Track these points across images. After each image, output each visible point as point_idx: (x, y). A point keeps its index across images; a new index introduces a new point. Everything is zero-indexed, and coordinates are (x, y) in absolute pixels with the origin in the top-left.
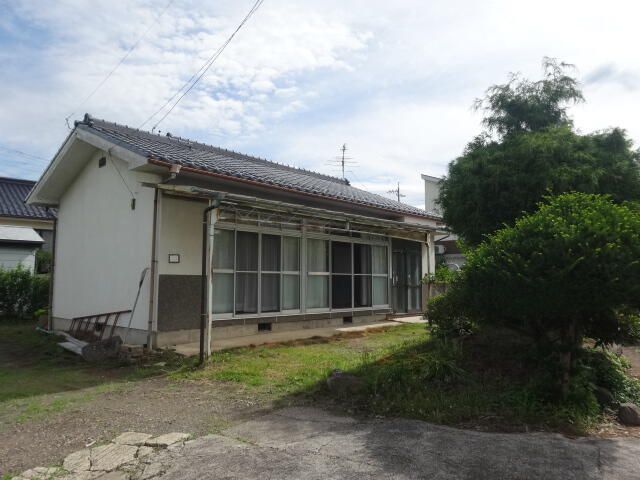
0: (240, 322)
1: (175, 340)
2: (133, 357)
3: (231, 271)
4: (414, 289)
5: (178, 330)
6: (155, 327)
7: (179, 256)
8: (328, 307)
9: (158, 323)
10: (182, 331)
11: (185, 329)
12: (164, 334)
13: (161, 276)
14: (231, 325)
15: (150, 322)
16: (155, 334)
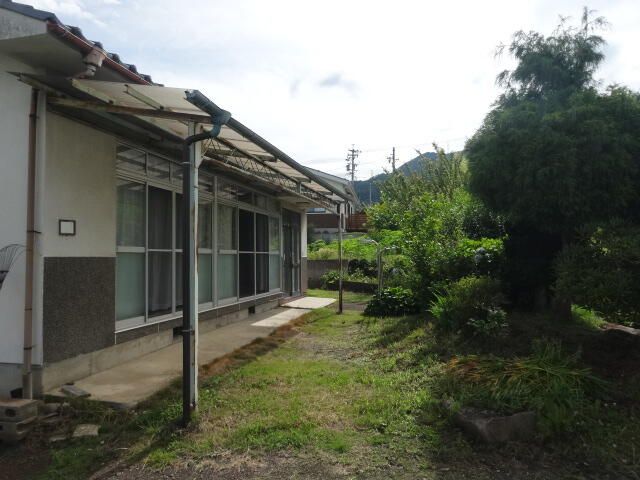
0: (152, 329)
1: (70, 375)
2: (20, 427)
3: (141, 250)
4: (296, 268)
5: (73, 355)
6: (38, 357)
7: (74, 222)
8: (235, 295)
9: (45, 349)
10: (80, 356)
11: (84, 352)
12: (54, 366)
13: (47, 260)
14: (143, 335)
15: (28, 349)
16: (36, 368)
